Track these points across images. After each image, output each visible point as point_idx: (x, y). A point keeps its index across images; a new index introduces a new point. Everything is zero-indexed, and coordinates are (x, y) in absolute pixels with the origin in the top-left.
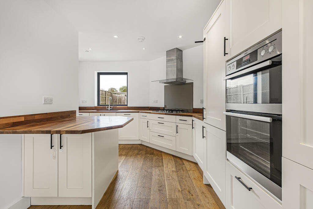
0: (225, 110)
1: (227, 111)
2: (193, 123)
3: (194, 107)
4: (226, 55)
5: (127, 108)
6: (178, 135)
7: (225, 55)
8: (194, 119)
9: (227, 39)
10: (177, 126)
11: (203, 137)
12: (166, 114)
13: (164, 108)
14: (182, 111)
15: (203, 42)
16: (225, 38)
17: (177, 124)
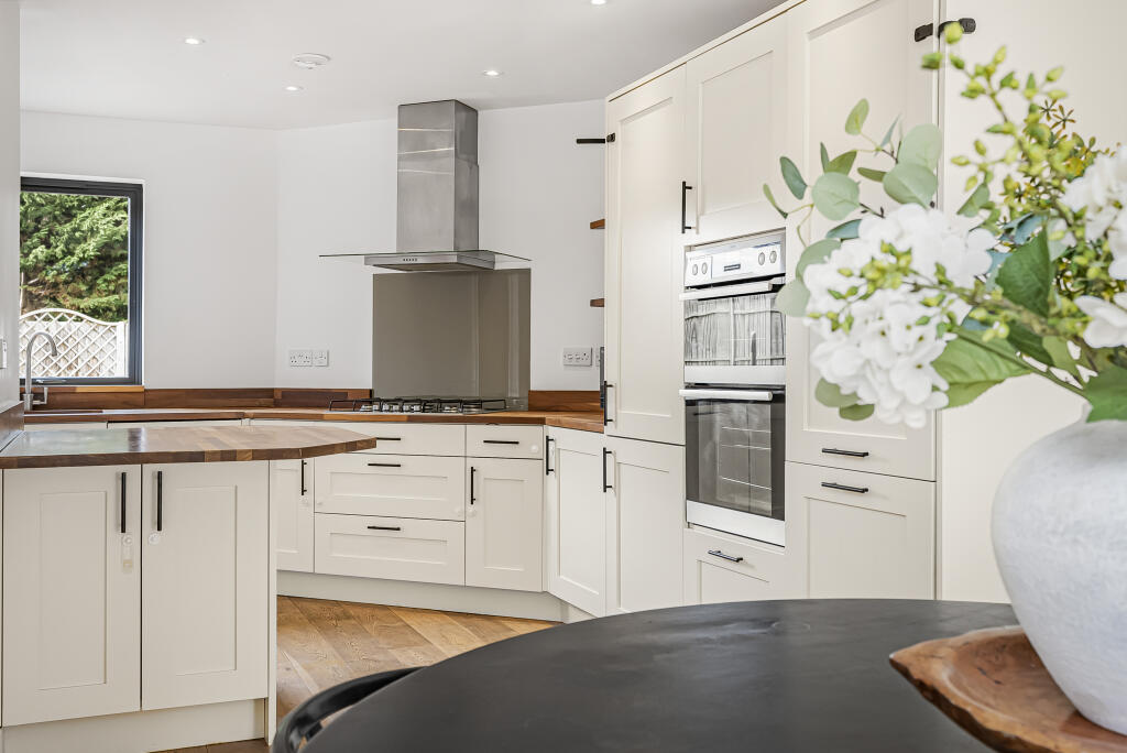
0: (683, 385)
1: (689, 386)
2: (551, 448)
3: (535, 385)
4: (687, 230)
5: (141, 399)
6: (474, 515)
7: (683, 232)
8: (552, 431)
9: (690, 188)
10: (473, 470)
11: (605, 487)
12: (411, 420)
13: (371, 391)
14: (479, 403)
15: (602, 141)
16: (684, 183)
17: (471, 463)
